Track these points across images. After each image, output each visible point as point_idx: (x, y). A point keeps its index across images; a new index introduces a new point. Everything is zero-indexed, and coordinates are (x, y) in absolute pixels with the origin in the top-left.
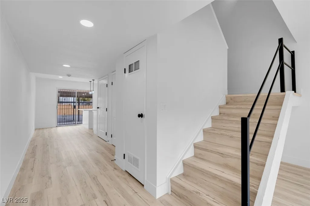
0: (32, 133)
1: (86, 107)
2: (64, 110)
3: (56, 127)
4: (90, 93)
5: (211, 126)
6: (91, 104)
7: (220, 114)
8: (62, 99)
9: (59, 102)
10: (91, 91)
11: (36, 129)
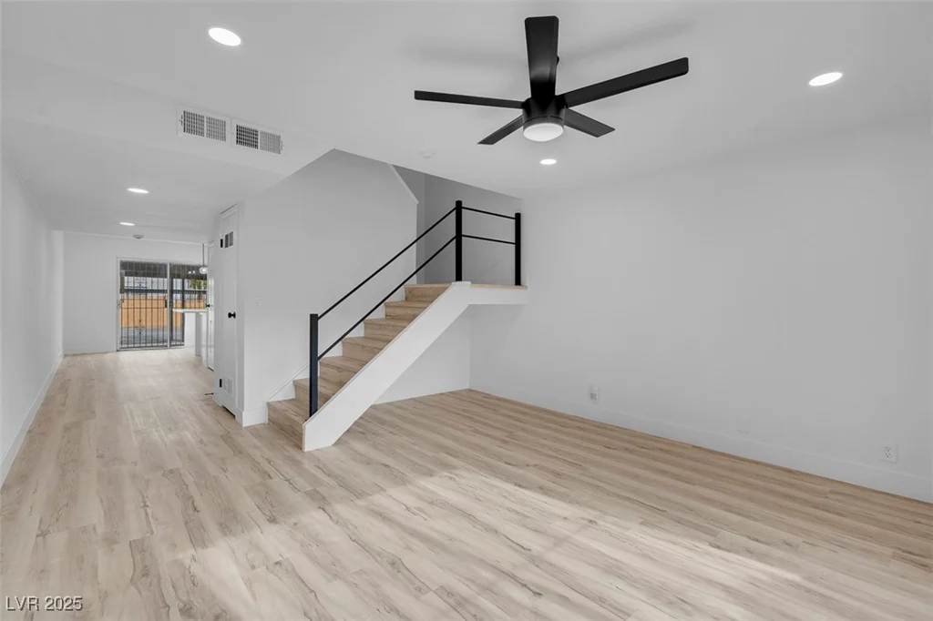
0: (58, 360)
1: (193, 305)
2: (137, 311)
3: (118, 351)
4: (203, 271)
5: (362, 335)
6: (204, 296)
7: (386, 316)
8: (131, 282)
9: (123, 290)
10: (204, 266)
11: (65, 356)
